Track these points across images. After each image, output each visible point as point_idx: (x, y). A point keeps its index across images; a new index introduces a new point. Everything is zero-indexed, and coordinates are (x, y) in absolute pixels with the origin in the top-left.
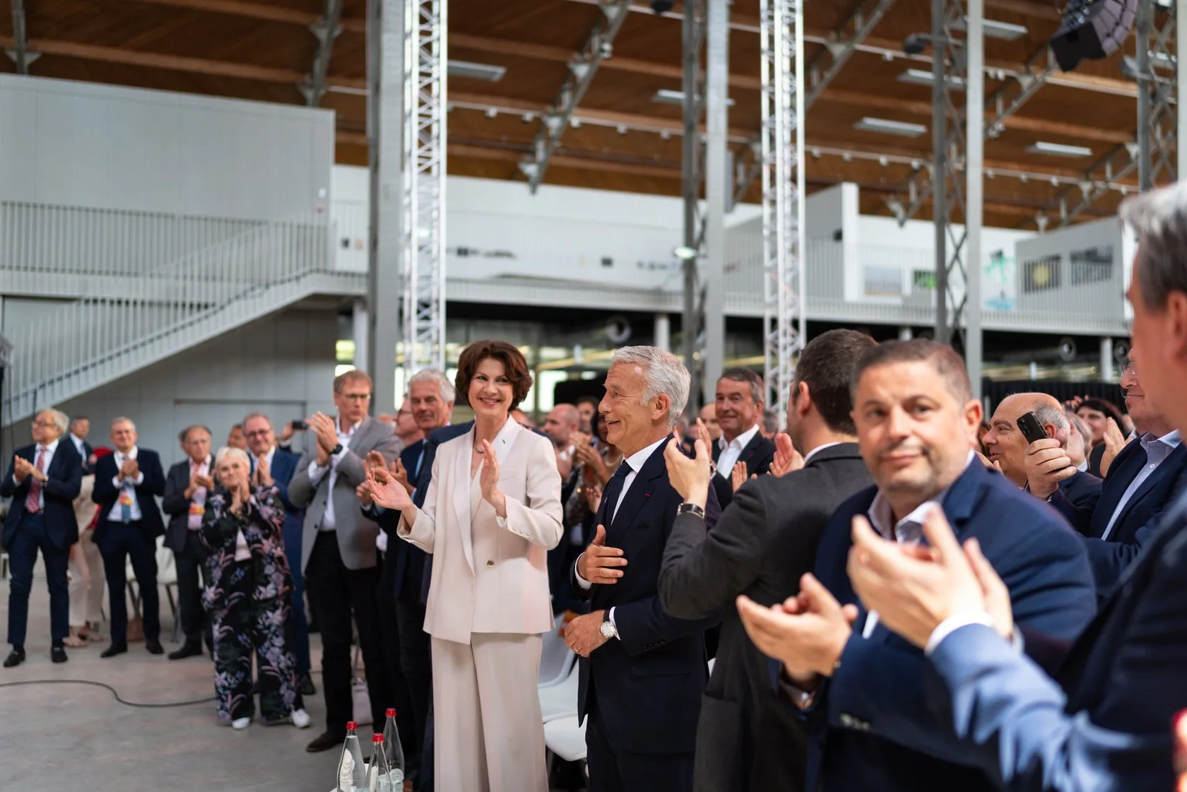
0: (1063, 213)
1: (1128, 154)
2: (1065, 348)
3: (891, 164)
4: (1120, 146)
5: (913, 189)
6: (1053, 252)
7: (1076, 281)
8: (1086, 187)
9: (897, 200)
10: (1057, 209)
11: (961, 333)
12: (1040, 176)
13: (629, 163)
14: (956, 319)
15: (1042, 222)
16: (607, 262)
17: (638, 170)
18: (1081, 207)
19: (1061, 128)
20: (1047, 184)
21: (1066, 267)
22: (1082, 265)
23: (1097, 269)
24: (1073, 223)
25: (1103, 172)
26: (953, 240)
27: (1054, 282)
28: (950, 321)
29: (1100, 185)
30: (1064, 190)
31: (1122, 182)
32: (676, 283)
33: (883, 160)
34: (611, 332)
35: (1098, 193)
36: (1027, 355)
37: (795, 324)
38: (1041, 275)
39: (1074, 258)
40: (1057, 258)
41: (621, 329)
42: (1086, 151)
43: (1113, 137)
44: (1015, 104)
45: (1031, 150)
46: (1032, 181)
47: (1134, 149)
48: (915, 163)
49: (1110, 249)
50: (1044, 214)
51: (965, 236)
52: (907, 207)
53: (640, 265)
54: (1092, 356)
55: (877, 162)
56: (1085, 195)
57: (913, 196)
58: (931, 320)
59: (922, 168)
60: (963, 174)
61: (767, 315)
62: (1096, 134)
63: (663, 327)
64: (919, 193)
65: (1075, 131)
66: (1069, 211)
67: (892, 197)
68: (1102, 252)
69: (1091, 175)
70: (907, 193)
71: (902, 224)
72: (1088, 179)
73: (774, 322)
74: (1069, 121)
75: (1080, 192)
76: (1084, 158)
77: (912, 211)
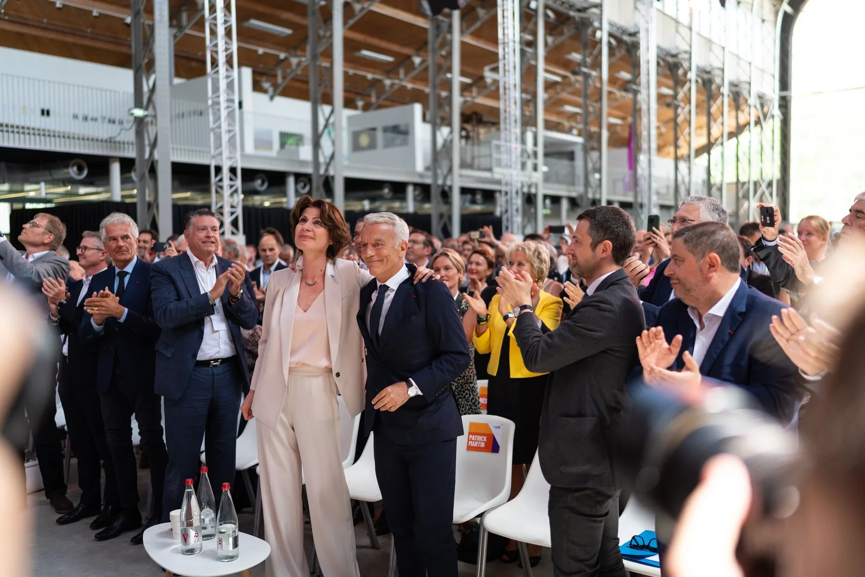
0: (373, 99)
1: (413, 63)
2: (386, 191)
3: (265, 54)
4: (409, 57)
5: (279, 73)
6: (371, 126)
7: (387, 145)
8: (388, 82)
9: (267, 81)
10: (369, 96)
11: (330, 179)
12: (361, 73)
13: (63, 33)
14: (327, 170)
15: (360, 103)
16: (45, 113)
17: (69, 39)
18: (384, 97)
19: (376, 41)
20: (364, 78)
21: (380, 135)
22: (390, 135)
23: (399, 138)
24: (380, 107)
25: (398, 74)
26: (323, 114)
27: (372, 146)
28: (322, 171)
29: (396, 81)
30: (376, 83)
31: (409, 82)
32: (130, 136)
33: (261, 51)
34: (73, 171)
35: (396, 87)
36: (361, 194)
37: (233, 170)
38: (364, 140)
39: (386, 130)
40: (374, 129)
41: (80, 170)
42: (390, 59)
43: (406, 51)
44: (351, 22)
45: (357, 54)
46: (355, 75)
47: (417, 60)
48: (282, 56)
49: (407, 125)
50: (362, 99)
51: (332, 112)
52: (275, 86)
53: (75, 117)
54: (400, 196)
55: (256, 51)
56: (387, 88)
57: (280, 80)
58: (309, 170)
59: (286, 59)
60: (330, 70)
61: (213, 164)
62: (395, 48)
63: (116, 168)
64: (284, 77)
65: (384, 44)
66: (378, 97)
67: (264, 78)
68: (402, 128)
69: (392, 75)
70: (275, 76)
71: (272, 98)
72: (389, 78)
73: (218, 169)
74: (381, 37)
75: (383, 85)
76: (389, 63)
77: (280, 89)
